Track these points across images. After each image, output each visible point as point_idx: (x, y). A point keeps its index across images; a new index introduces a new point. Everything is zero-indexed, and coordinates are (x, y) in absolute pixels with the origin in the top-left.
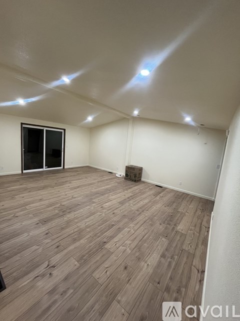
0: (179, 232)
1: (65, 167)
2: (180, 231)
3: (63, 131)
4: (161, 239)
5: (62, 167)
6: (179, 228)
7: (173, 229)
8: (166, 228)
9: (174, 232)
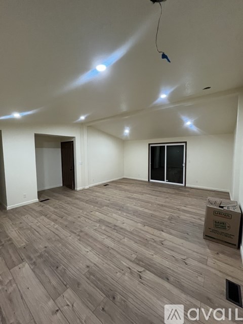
0: (20, 263)
1: (187, 185)
2: (20, 265)
3: (184, 144)
4: (26, 243)
5: (183, 185)
6: (27, 265)
7: (30, 258)
8: (36, 251)
9: (24, 256)
